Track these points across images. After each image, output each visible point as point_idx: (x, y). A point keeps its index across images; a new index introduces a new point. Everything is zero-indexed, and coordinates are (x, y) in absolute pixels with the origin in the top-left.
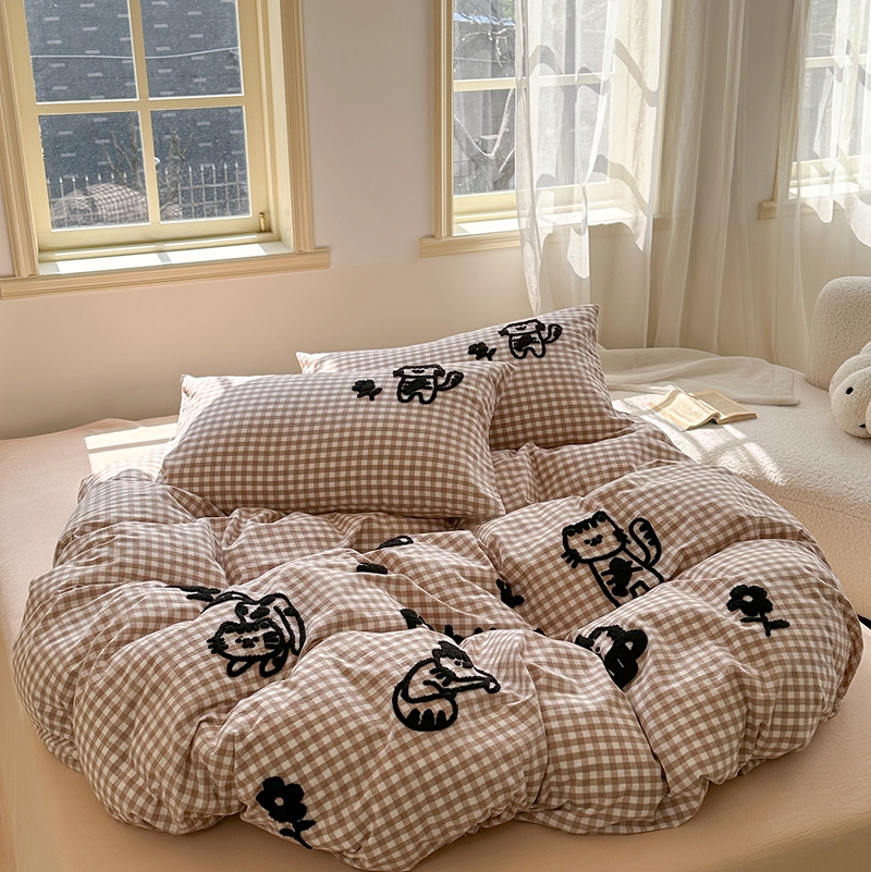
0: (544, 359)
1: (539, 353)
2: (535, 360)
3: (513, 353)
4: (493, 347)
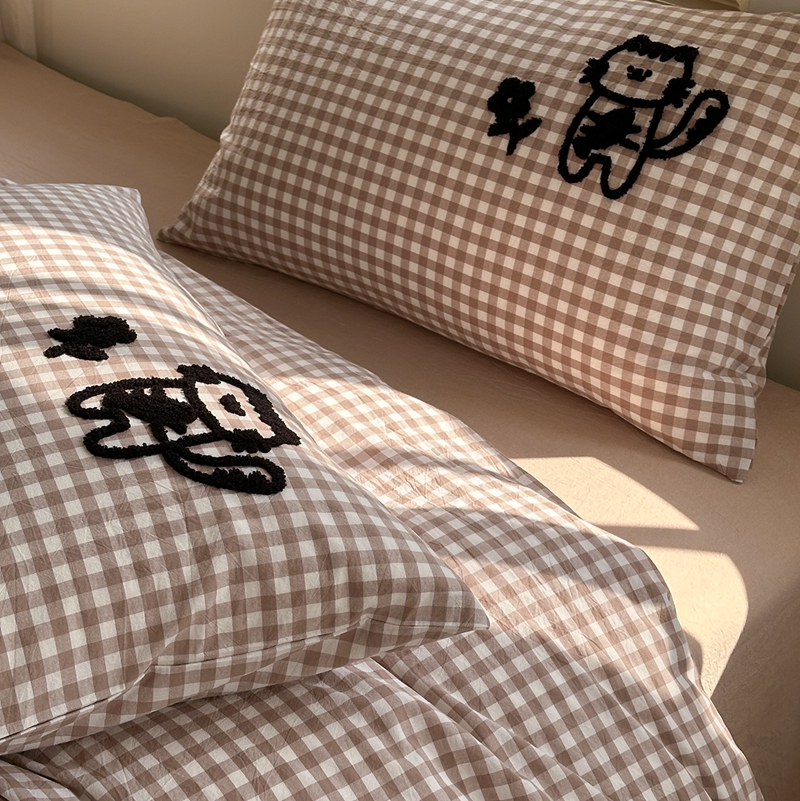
0: (616, 207)
1: (615, 182)
2: (596, 199)
3: (563, 155)
4: (540, 111)
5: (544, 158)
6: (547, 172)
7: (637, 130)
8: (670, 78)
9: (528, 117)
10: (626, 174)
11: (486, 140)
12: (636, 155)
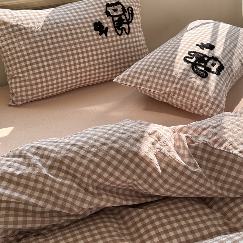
2: (126, 36)
4: (106, 26)
5: (113, 34)
6: (116, 36)
7: (124, 20)
8: (121, 8)
9: (105, 28)
10: (128, 29)
11: (100, 37)
12: (127, 24)
